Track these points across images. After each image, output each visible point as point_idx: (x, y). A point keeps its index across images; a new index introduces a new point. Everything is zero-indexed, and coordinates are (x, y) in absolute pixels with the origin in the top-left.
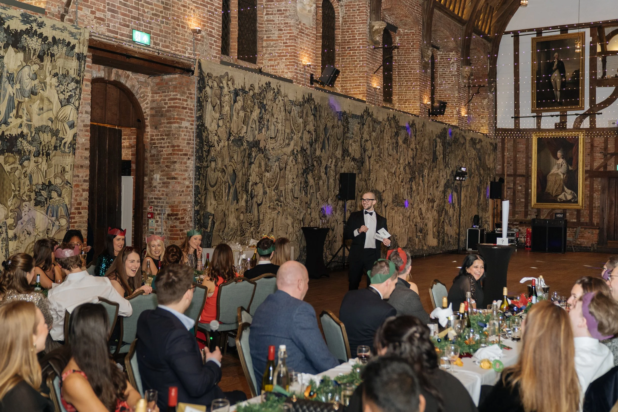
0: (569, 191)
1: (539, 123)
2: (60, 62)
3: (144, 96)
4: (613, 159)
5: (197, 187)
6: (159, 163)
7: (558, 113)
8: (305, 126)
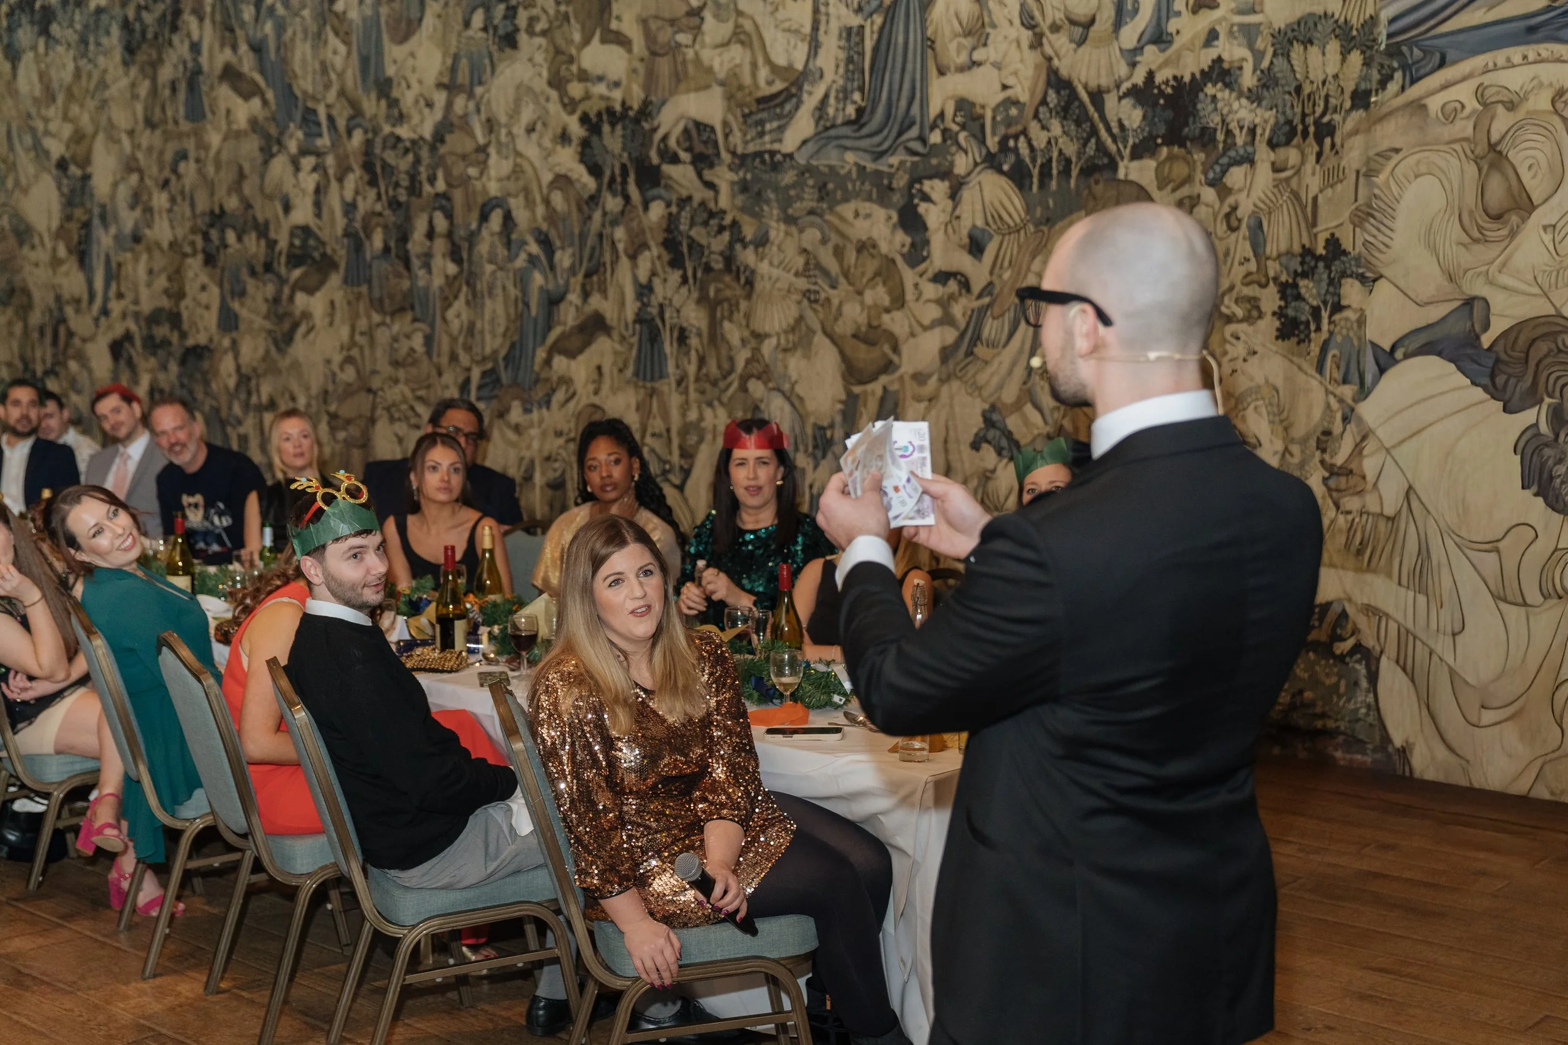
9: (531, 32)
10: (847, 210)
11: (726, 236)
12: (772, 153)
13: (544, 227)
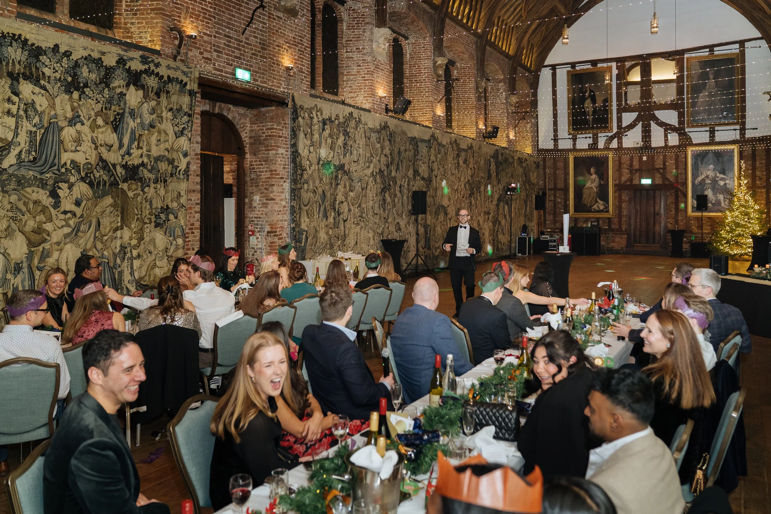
0: (601, 202)
1: (574, 144)
2: (174, 98)
3: (243, 127)
4: (638, 174)
5: (292, 207)
6: (258, 186)
7: (591, 135)
8: (382, 151)
10: (29, 190)
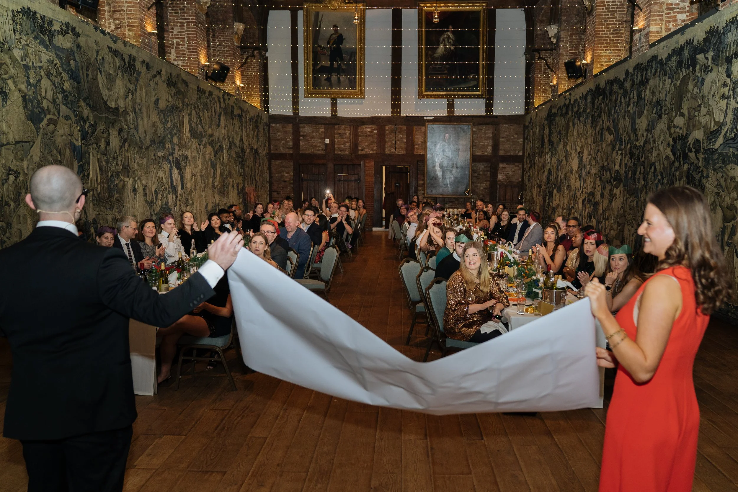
9: (665, 114)
10: (729, 167)
11: (700, 175)
12: (713, 149)
13: (662, 171)
